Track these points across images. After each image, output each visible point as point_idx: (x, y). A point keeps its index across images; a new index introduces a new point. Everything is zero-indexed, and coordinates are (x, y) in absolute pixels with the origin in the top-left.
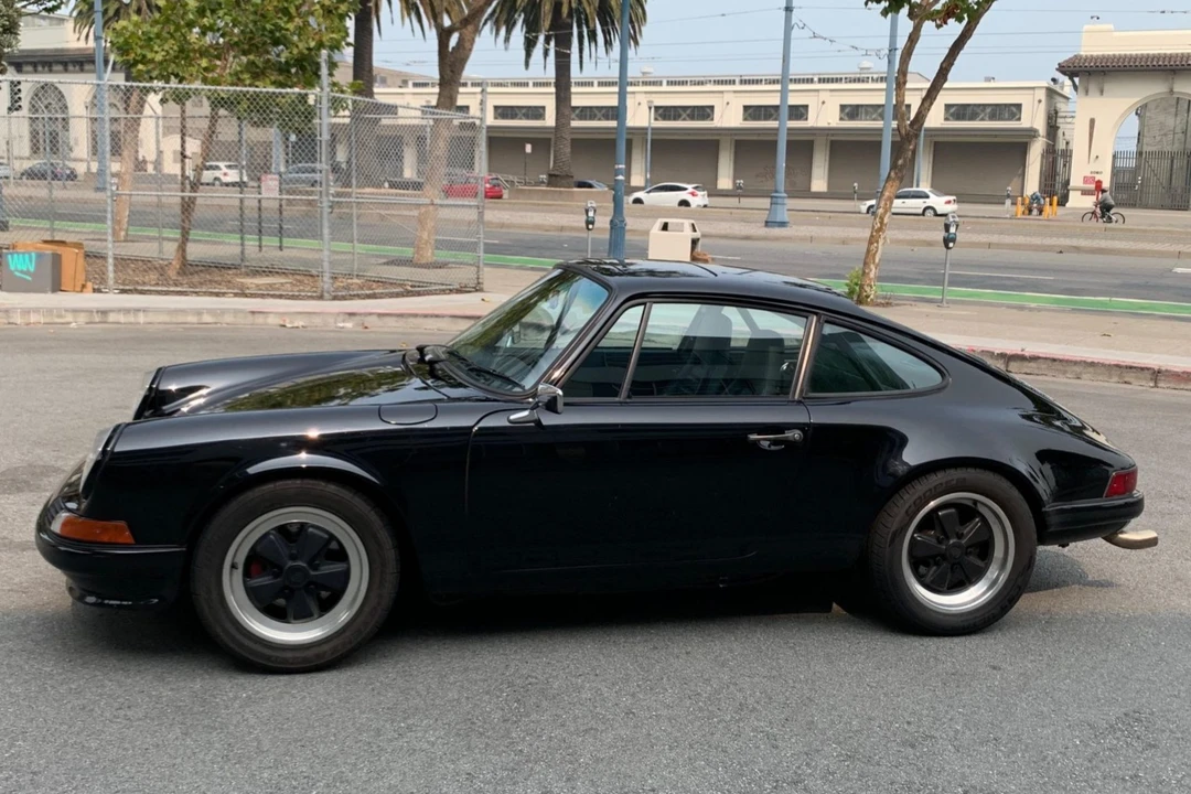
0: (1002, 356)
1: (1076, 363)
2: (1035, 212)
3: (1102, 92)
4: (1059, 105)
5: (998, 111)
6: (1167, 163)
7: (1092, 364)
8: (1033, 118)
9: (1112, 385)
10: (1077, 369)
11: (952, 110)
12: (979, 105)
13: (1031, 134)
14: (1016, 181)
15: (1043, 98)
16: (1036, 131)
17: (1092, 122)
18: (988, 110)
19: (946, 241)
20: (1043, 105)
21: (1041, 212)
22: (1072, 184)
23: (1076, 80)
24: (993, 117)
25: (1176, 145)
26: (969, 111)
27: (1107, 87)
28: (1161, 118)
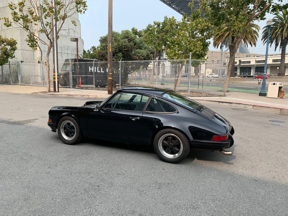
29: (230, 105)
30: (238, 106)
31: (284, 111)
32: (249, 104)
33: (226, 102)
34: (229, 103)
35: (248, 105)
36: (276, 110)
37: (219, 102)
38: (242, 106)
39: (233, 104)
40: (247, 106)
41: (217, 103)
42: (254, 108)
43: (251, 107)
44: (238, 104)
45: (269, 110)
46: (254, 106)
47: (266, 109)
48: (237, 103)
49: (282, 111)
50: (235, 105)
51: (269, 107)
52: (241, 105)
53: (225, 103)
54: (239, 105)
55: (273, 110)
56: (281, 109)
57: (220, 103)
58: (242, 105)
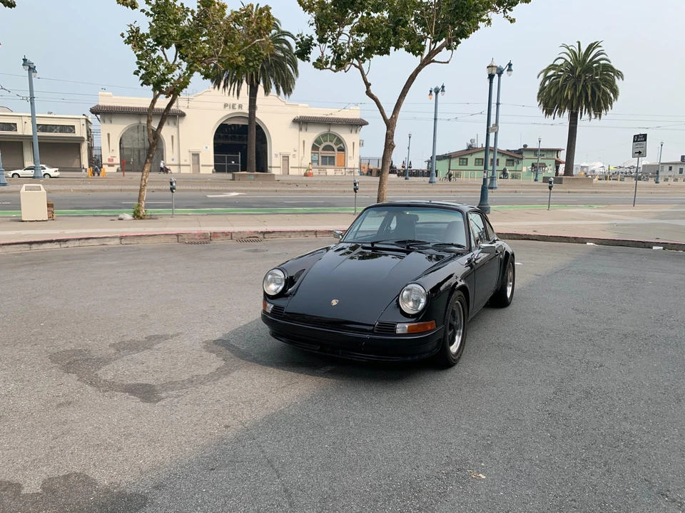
0: (262, 232)
1: (288, 232)
2: (96, 174)
3: (111, 122)
4: (90, 127)
5: (63, 128)
6: (137, 153)
7: (294, 232)
8: (80, 132)
9: (302, 238)
10: (289, 234)
11: (39, 127)
12: (54, 125)
13: (82, 139)
14: (77, 160)
15: (85, 123)
16: (83, 138)
17: (109, 134)
18: (58, 128)
19: (172, 190)
20: (85, 125)
21: (99, 175)
22: (103, 162)
23: (99, 116)
24: (61, 131)
25: (140, 145)
26: (48, 127)
27: (113, 120)
28: (131, 134)
29: (63, 246)
30: (84, 244)
31: (184, 236)
32: (110, 236)
33: (51, 241)
34: (59, 241)
35: (108, 239)
36: (167, 239)
37: (31, 243)
38: (94, 242)
39: (70, 242)
40: (107, 242)
41: (25, 248)
42: (123, 241)
43: (117, 241)
44: (83, 241)
45: (155, 240)
46: (121, 238)
47: (150, 240)
48: (81, 239)
49: (180, 238)
50: (77, 243)
51: (155, 235)
52: (91, 240)
53: (48, 244)
54: (86, 241)
55: (163, 239)
56: (178, 235)
57: (35, 247)
58: (94, 240)
